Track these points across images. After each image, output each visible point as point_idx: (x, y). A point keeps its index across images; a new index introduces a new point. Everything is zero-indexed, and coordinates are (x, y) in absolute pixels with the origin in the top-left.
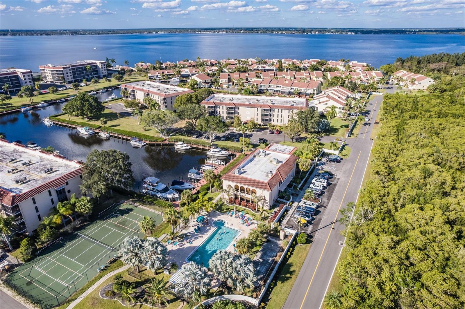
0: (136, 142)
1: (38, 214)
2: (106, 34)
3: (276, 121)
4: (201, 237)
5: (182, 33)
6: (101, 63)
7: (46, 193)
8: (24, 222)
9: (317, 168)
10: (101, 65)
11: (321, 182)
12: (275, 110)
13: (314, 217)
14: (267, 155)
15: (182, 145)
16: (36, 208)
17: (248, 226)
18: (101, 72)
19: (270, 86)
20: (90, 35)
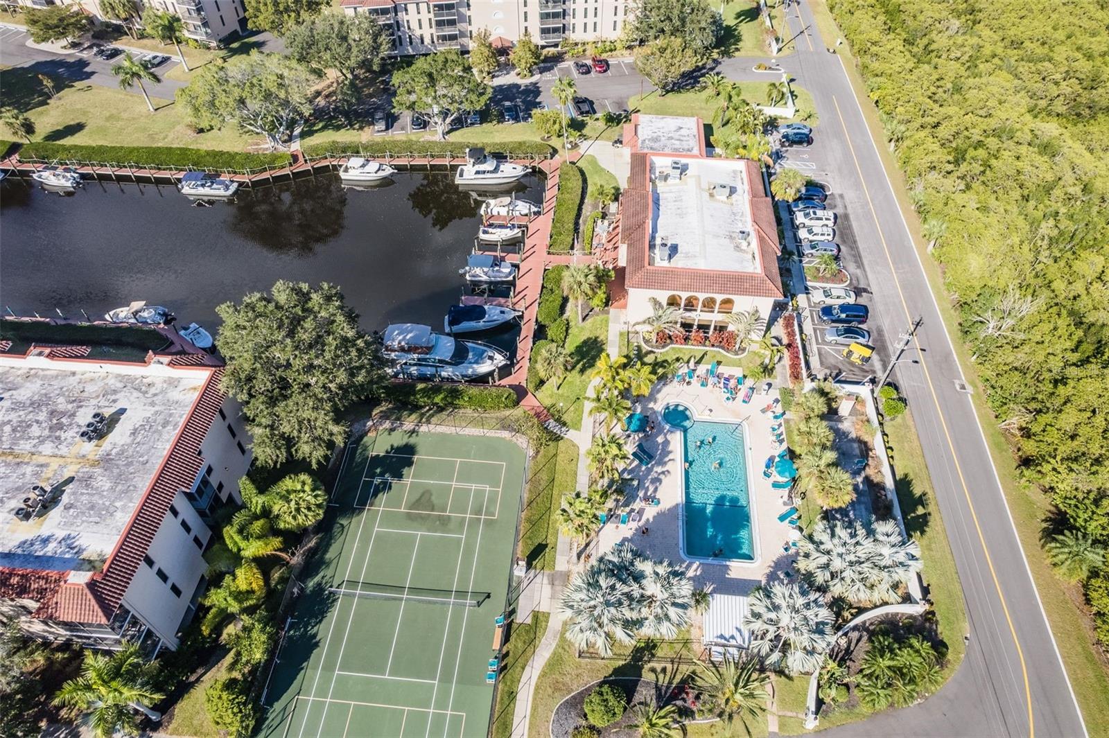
0: (200, 183)
1: (170, 583)
3: (579, 28)
4: (663, 472)
8: (148, 630)
11: (821, 219)
15: (367, 169)
16: (160, 573)
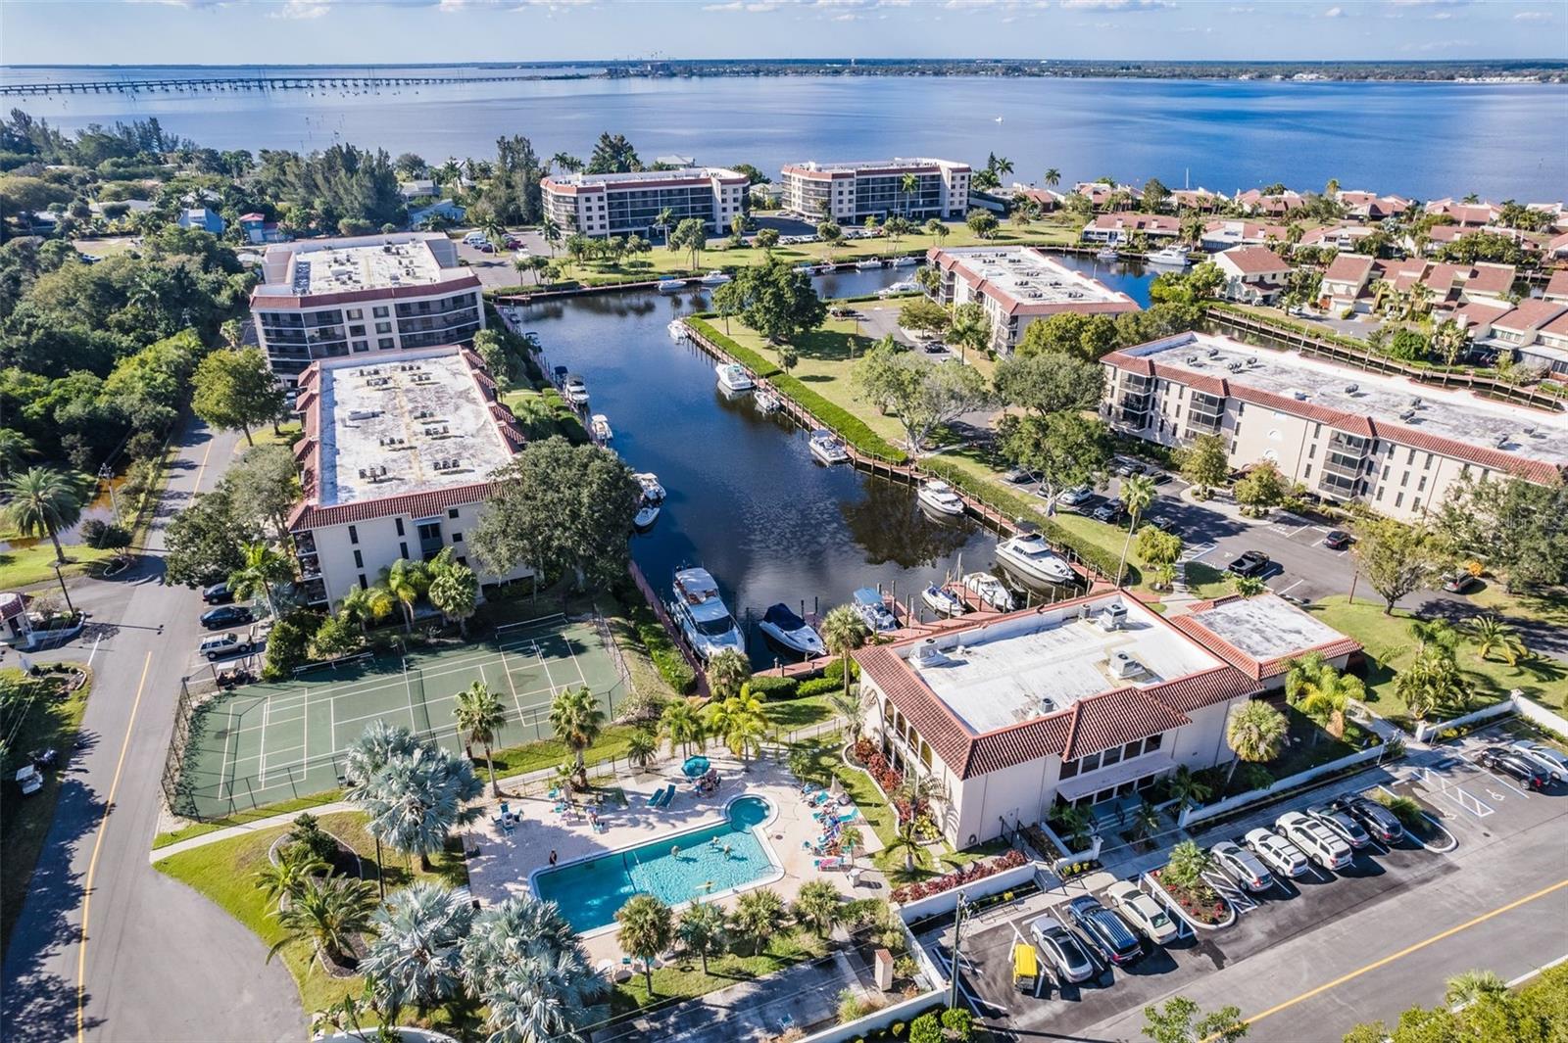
0: (822, 444)
1: (361, 571)
2: (1107, 76)
3: (1390, 496)
4: (649, 824)
5: (1393, 80)
6: (954, 171)
7: (390, 521)
8: (322, 580)
9: (1387, 769)
10: (953, 179)
12: (1397, 449)
13: (1118, 974)
14: (1124, 627)
15: (942, 496)
16: (357, 554)
17: (824, 869)
18: (948, 199)
19: (1538, 341)
20: (1058, 79)
